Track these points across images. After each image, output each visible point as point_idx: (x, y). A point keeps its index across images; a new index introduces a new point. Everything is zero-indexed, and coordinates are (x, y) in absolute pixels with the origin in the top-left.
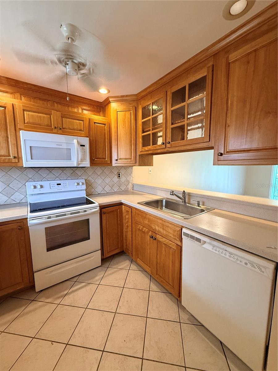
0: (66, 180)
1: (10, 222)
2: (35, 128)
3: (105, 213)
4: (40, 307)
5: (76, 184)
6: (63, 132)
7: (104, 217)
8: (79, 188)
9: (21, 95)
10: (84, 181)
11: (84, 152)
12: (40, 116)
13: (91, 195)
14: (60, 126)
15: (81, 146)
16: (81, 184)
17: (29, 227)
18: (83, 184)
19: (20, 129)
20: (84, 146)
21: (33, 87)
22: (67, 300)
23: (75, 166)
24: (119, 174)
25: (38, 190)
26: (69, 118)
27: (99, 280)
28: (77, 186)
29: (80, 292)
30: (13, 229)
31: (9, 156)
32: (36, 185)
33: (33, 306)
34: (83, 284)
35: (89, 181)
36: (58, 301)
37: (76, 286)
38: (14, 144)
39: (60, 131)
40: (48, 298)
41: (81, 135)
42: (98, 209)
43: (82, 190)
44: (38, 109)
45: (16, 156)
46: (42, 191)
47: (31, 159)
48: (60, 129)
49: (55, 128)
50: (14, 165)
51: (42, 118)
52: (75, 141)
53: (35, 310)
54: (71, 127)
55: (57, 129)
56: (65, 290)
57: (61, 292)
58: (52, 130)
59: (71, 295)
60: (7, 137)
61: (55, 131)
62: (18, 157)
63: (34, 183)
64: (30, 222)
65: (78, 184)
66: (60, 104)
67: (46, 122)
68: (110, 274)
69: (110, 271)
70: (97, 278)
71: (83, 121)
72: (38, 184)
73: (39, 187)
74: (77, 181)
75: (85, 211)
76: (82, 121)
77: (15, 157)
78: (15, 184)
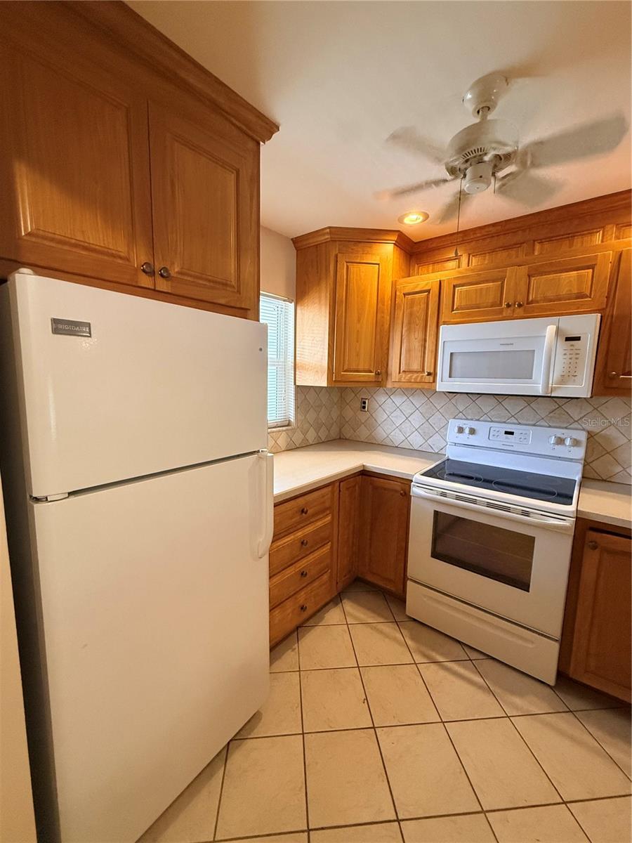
0: (534, 425)
2: (469, 315)
3: (595, 548)
4: (395, 640)
5: (553, 440)
6: (525, 311)
7: (592, 557)
8: (561, 451)
9: (469, 255)
10: (583, 437)
11: (574, 359)
12: (481, 289)
13: (605, 481)
14: (520, 299)
15: (568, 339)
16: (568, 442)
18: (576, 443)
19: (445, 323)
20: (578, 339)
21: (491, 229)
22: (431, 672)
25: (465, 438)
26: (549, 273)
27: (517, 708)
28: (556, 447)
29: (459, 683)
31: (423, 371)
32: (464, 426)
33: (389, 629)
34: (478, 679)
35: (606, 438)
36: (418, 659)
37: (465, 667)
38: (432, 352)
39: (520, 311)
40: (413, 639)
41: (578, 308)
42: (569, 523)
43: (571, 460)
44: (479, 275)
45: (432, 371)
46: (473, 440)
47: (450, 377)
48: (520, 306)
49: (508, 306)
50: (426, 386)
51: (484, 292)
52: (551, 330)
53: (387, 636)
54: (550, 294)
55: (512, 308)
56: (442, 654)
57: (433, 650)
58: (501, 312)
59: (442, 673)
60: (425, 340)
61: (508, 312)
62: (433, 374)
63: (461, 423)
64: (415, 490)
65: (560, 441)
66: (550, 239)
67: (491, 298)
68: (562, 733)
69: (565, 723)
70: (517, 700)
71: (592, 267)
72: (467, 425)
73: (467, 431)
74: (560, 433)
75: (526, 514)
76: (588, 268)
77: (429, 374)
78: (436, 419)
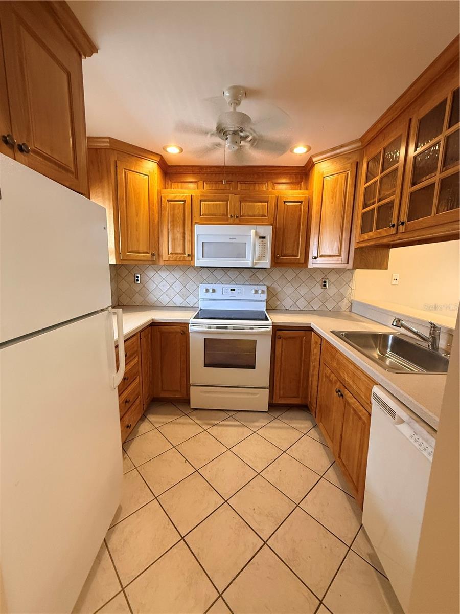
0: (243, 284)
1: (175, 324)
2: (210, 219)
3: (280, 338)
4: (190, 424)
5: (253, 291)
6: (240, 221)
7: (279, 342)
8: (257, 297)
9: (204, 182)
10: (265, 288)
11: (264, 247)
12: (216, 205)
13: (274, 309)
14: (237, 213)
15: (260, 238)
16: (260, 292)
17: (190, 334)
18: (263, 292)
19: (196, 223)
20: (264, 238)
21: (215, 169)
22: (215, 431)
23: (250, 266)
24: (325, 282)
25: (210, 295)
26: (249, 201)
27: (257, 427)
28: (255, 295)
29: (230, 429)
30: (177, 332)
31: (184, 254)
32: (209, 288)
33: (183, 420)
34: (238, 423)
35: (274, 288)
36: (206, 427)
37: (229, 421)
38: (189, 241)
39: (237, 220)
40: (199, 419)
41: (263, 222)
42: (270, 329)
43: (261, 301)
44: (215, 196)
45: (190, 254)
46: (214, 296)
47: (203, 257)
48: (237, 217)
49: (231, 216)
50: (187, 263)
51: (218, 207)
52: (253, 232)
53: (183, 424)
54: (251, 213)
55: (233, 218)
56: (218, 420)
57: (212, 420)
58: (227, 220)
59: (220, 428)
60: (184, 233)
61: (231, 221)
62: (191, 256)
63: (207, 286)
64: (191, 328)
65: (256, 292)
66: (245, 182)
67: (222, 211)
68: (275, 428)
69: (276, 423)
70: (257, 424)
71: (267, 202)
72: (210, 287)
73: (211, 291)
74: (255, 287)
75: (252, 329)
76: (266, 202)
77: (189, 255)
78: (191, 286)
